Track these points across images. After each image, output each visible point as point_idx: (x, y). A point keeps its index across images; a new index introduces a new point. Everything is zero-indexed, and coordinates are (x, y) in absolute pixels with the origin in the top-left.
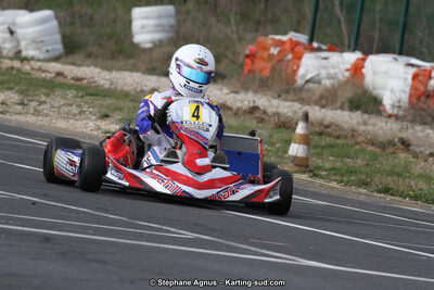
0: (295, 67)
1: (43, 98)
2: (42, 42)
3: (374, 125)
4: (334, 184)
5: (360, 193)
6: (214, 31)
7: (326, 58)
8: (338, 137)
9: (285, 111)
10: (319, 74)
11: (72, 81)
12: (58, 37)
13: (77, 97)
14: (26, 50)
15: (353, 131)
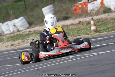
0: (87, 8)
1: (28, 39)
2: (23, 25)
3: (111, 15)
4: (105, 33)
5: (112, 33)
6: (64, 7)
7: (94, 3)
8: (103, 21)
9: (88, 20)
10: (93, 8)
11: (33, 32)
12: (26, 23)
13: (36, 35)
14: (20, 29)
15: (106, 18)
